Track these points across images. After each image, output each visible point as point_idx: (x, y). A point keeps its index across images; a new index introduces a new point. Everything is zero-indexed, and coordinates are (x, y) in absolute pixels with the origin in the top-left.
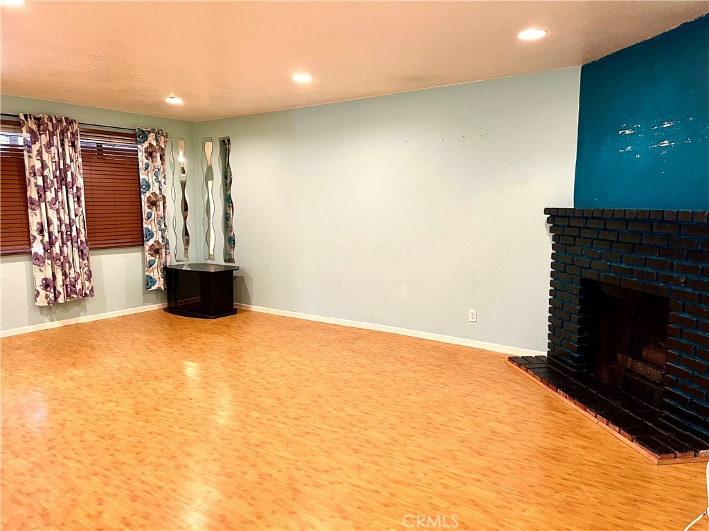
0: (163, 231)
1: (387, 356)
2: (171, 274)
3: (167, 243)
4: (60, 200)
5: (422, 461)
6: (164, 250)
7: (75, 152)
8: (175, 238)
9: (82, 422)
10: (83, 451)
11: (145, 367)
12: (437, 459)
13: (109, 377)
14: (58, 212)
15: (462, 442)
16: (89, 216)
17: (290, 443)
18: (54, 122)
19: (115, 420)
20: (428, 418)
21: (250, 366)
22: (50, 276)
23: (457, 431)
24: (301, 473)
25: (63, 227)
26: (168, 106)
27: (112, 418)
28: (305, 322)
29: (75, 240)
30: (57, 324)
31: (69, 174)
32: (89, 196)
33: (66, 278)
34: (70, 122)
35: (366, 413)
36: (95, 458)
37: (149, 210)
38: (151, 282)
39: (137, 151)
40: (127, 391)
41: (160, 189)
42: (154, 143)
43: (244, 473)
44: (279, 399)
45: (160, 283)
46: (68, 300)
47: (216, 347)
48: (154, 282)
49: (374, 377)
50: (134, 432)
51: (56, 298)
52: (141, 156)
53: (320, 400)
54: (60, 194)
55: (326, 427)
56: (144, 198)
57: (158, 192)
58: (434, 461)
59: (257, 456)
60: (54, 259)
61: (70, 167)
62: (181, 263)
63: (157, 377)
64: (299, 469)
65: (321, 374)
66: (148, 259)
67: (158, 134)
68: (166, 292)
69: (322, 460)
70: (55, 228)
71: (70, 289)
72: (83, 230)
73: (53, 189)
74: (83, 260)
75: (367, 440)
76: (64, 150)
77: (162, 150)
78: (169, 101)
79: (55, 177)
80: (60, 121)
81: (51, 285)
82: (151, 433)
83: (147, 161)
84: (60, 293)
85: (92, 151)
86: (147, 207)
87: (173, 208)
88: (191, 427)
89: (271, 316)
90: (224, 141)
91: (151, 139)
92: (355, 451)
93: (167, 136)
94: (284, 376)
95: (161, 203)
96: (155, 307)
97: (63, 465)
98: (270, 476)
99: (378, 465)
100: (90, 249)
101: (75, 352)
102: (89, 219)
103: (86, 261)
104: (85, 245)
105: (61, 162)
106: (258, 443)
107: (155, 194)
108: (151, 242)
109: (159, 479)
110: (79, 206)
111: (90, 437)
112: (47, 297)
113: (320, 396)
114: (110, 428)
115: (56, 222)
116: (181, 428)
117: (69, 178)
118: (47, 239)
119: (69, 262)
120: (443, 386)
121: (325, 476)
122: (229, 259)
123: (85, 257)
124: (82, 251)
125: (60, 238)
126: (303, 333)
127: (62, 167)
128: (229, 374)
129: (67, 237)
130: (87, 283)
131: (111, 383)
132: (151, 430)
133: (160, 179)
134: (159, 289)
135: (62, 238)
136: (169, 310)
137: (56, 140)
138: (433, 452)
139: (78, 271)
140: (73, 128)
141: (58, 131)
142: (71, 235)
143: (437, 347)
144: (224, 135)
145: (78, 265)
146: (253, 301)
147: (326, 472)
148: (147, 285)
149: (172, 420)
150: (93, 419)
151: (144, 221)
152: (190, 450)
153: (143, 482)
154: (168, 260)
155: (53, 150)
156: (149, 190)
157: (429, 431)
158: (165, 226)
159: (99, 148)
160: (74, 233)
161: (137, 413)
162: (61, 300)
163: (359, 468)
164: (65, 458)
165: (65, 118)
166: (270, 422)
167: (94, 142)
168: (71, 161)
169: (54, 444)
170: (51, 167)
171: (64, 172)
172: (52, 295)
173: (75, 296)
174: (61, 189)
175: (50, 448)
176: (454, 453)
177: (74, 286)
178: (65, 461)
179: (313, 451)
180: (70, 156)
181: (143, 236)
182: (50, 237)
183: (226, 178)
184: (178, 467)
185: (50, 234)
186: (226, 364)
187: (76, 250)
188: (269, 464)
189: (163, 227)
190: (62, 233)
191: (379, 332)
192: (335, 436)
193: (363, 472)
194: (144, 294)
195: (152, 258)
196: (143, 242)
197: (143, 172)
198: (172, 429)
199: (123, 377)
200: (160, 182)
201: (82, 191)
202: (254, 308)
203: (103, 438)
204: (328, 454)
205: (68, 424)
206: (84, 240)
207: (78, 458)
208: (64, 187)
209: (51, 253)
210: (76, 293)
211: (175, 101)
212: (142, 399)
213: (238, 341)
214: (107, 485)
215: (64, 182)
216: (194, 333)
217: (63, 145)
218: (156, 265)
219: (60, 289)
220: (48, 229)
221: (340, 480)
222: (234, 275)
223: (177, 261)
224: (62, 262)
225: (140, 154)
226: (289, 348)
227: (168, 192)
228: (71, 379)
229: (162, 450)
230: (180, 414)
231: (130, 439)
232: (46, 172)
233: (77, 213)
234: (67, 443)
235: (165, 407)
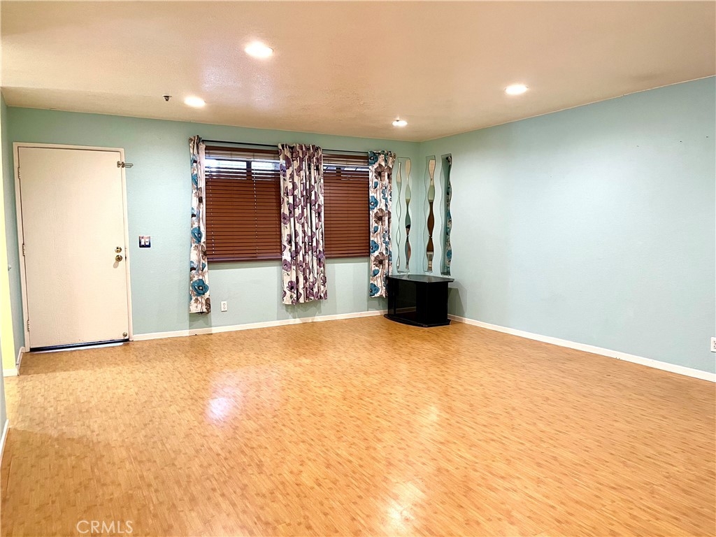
0: (387, 244)
1: (601, 380)
2: (392, 283)
3: (390, 255)
4: (305, 215)
5: (614, 488)
6: (387, 261)
7: (319, 175)
8: (397, 251)
9: (301, 400)
10: (298, 423)
11: (359, 363)
12: (631, 489)
13: (328, 367)
14: (303, 226)
15: (667, 478)
16: (327, 229)
17: (473, 445)
18: (304, 150)
19: (326, 402)
20: (633, 447)
21: (452, 373)
22: (294, 279)
23: (665, 466)
24: (478, 474)
25: (306, 238)
26: (396, 129)
27: (324, 400)
28: (516, 338)
29: (315, 250)
30: (298, 321)
31: (313, 193)
32: (328, 212)
33: (306, 282)
34: (316, 149)
35: (560, 432)
36: (305, 429)
37: (376, 225)
38: (375, 290)
39: (368, 172)
40: (339, 381)
41: (386, 205)
42: (383, 164)
43: (424, 464)
44: (471, 405)
45: (382, 292)
46: (307, 301)
47: (423, 352)
48: (377, 290)
49: (579, 399)
50: (339, 414)
51: (298, 299)
52: (372, 176)
53: (513, 413)
54: (305, 210)
55: (513, 438)
56: (372, 213)
57: (384, 208)
58: (628, 491)
59: (440, 452)
60: (298, 265)
61: (314, 187)
62: (402, 274)
63: (366, 372)
64: (476, 470)
65: (520, 389)
66: (373, 269)
67: (387, 155)
68: (387, 300)
69: (501, 467)
70: (300, 240)
71: (309, 291)
72: (321, 241)
73: (300, 206)
74: (320, 267)
75: (555, 457)
76: (310, 173)
77: (390, 169)
78: (395, 124)
79: (302, 196)
80: (308, 149)
81: (295, 287)
82: (351, 417)
83: (376, 180)
84: (301, 294)
85: (332, 174)
86: (374, 222)
87: (397, 223)
88: (385, 417)
89: (484, 330)
90: (447, 158)
91: (381, 161)
92: (539, 465)
93: (395, 157)
94: (482, 385)
95: (387, 218)
96: (377, 313)
97: (281, 430)
98: (448, 471)
99: (561, 483)
100: (326, 258)
101: (307, 345)
102: (327, 232)
103: (322, 268)
104: (322, 254)
105: (308, 183)
106: (443, 441)
107: (381, 210)
108: (376, 253)
109: (351, 455)
110: (320, 221)
111: (305, 412)
112: (291, 297)
113: (514, 409)
114: (321, 408)
115: (301, 234)
116: (377, 417)
117: (313, 197)
118: (293, 248)
119: (309, 268)
120: (661, 418)
121: (501, 481)
122: (446, 271)
123: (322, 265)
124: (320, 260)
125: (303, 247)
126: (512, 348)
127: (308, 187)
128: (429, 377)
129: (309, 247)
130: (322, 287)
131: (330, 373)
132: (353, 414)
133: (386, 196)
134: (381, 296)
135: (305, 247)
136: (389, 316)
137: (305, 165)
138: (628, 481)
139: (316, 276)
140: (318, 154)
141: (307, 157)
142: (312, 245)
143: (667, 377)
144: (447, 152)
145: (316, 272)
146: (466, 314)
147: (502, 478)
148: (371, 292)
149: (371, 409)
150: (310, 399)
151: (371, 234)
152: (379, 436)
153: (337, 454)
154: (390, 270)
155: (302, 173)
156: (376, 206)
157: (629, 460)
158: (389, 239)
159: (338, 170)
160: (314, 244)
161: (345, 399)
162: (302, 300)
163: (539, 481)
164: (284, 425)
165: (313, 146)
166: (458, 424)
167: (333, 165)
168: (315, 182)
169: (278, 414)
170: (300, 187)
171: (309, 192)
172: (295, 296)
173: (312, 298)
174: (306, 206)
175: (275, 416)
176: (655, 486)
177: (312, 289)
178: (283, 428)
179: (495, 457)
180: (315, 178)
181: (370, 248)
182: (296, 247)
183: (448, 194)
184: (367, 448)
185: (296, 244)
186: (429, 368)
187: (315, 258)
188: (449, 460)
189: (387, 240)
190: (305, 243)
191: (597, 356)
192: (522, 447)
193: (542, 486)
194: (368, 301)
195: (377, 268)
196: (369, 253)
197: (372, 190)
198: (369, 417)
199: (339, 368)
200: (386, 199)
201: (323, 208)
202: (467, 321)
203: (314, 415)
204: (508, 462)
205: (291, 400)
206: (322, 250)
207: (292, 426)
208: (309, 205)
209: (296, 260)
210: (313, 296)
211: (401, 124)
212: (350, 388)
213: (445, 349)
214: (309, 451)
215: (308, 201)
216: (407, 338)
217: (309, 169)
218: (379, 274)
219: (301, 291)
220: (295, 240)
221: (514, 488)
222: (449, 287)
223: (398, 272)
224: (304, 268)
225: (370, 174)
226: (493, 361)
227: (393, 207)
228: (300, 365)
229: (358, 432)
230: (379, 405)
231: (334, 419)
232: (296, 193)
233: (317, 225)
234: (287, 414)
235: (368, 397)
